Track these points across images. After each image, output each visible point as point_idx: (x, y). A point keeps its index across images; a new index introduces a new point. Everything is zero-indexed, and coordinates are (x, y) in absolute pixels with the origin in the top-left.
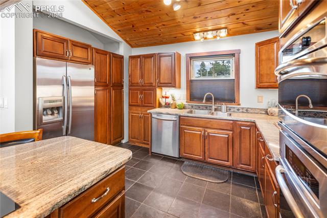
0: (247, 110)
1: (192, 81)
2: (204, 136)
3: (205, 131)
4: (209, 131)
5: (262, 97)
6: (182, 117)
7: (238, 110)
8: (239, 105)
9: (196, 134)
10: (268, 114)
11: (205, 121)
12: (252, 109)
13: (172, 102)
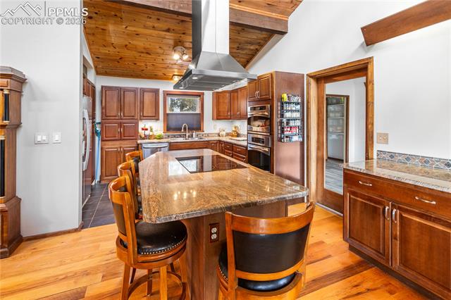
0: (208, 135)
1: (167, 115)
5: (216, 125)
7: (203, 135)
8: (204, 132)
12: (210, 134)
13: (151, 134)
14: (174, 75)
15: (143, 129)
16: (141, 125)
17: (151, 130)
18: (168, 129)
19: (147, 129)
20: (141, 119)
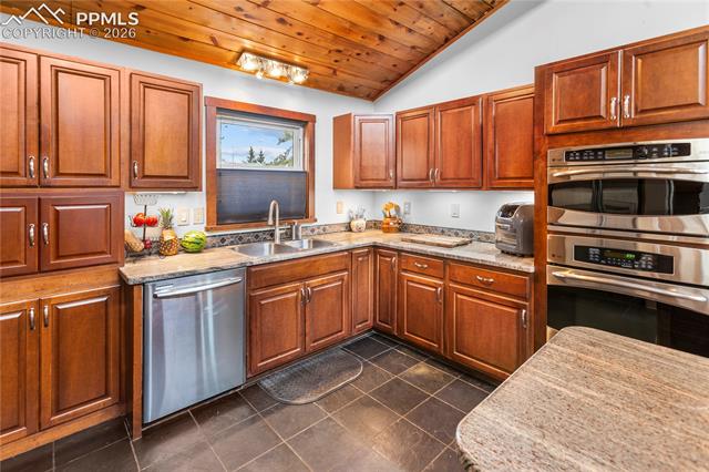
0: (324, 230)
1: (220, 172)
2: (303, 298)
3: (305, 287)
4: (314, 282)
5: (341, 203)
6: (253, 270)
7: (313, 231)
8: (316, 221)
9: (287, 299)
10: (350, 230)
11: (306, 263)
12: (330, 225)
13: (168, 236)
14: (244, 50)
15: (138, 223)
16: (133, 205)
17: (168, 225)
18: (221, 216)
19: (152, 223)
20: (132, 187)
